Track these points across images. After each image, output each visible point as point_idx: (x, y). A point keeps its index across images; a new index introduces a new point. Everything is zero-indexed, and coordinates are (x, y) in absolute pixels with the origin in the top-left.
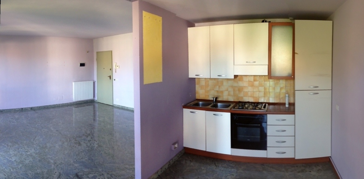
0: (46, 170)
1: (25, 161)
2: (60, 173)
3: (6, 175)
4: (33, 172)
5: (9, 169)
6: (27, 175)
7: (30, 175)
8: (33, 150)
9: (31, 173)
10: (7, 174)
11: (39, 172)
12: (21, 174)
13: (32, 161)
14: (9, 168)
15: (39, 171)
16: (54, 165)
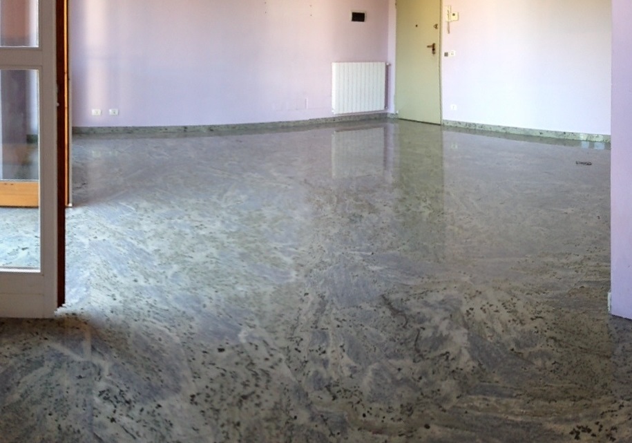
0: (270, 289)
1: (191, 254)
2: (322, 297)
3: (118, 297)
4: (219, 293)
5: (133, 278)
6: (198, 301)
7: (207, 302)
8: (218, 224)
9: (213, 294)
10: (121, 294)
11: (242, 295)
12: (177, 299)
13: (215, 255)
14: (133, 275)
15: (242, 289)
16: (298, 271)
